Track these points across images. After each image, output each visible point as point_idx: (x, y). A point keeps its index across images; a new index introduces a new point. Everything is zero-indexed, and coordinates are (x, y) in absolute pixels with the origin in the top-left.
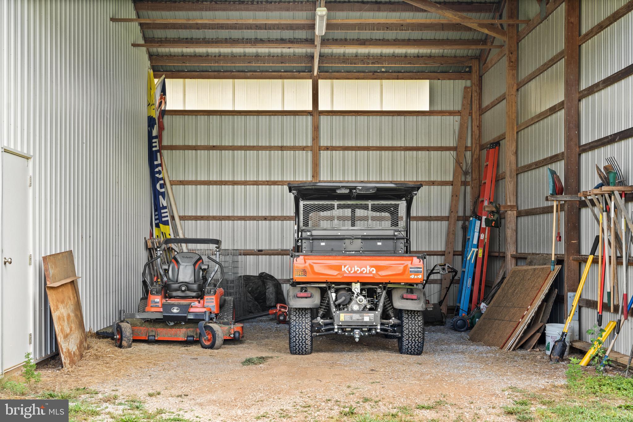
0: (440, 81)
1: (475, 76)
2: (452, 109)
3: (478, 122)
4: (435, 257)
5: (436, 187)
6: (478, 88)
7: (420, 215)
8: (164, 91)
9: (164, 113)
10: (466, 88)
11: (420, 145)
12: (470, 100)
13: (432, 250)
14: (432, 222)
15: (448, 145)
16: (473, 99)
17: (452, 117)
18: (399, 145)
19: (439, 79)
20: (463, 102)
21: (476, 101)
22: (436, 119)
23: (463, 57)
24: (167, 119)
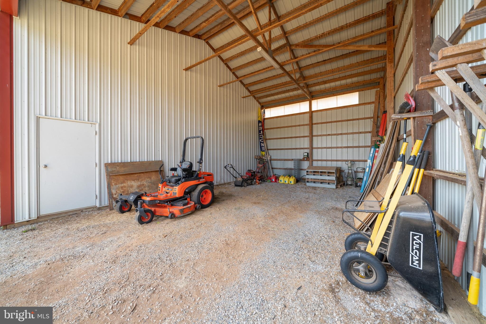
0: (364, 91)
1: (381, 85)
2: (370, 101)
3: (383, 105)
4: (362, 162)
5: (362, 134)
6: (383, 90)
7: (354, 146)
8: (264, 113)
9: (264, 119)
10: (377, 91)
11: (354, 118)
12: (379, 96)
13: (360, 159)
14: (360, 148)
15: (368, 117)
16: (380, 96)
17: (370, 105)
18: (345, 119)
19: (363, 91)
20: (375, 97)
21: (382, 96)
22: (362, 107)
23: (375, 79)
24: (266, 121)
